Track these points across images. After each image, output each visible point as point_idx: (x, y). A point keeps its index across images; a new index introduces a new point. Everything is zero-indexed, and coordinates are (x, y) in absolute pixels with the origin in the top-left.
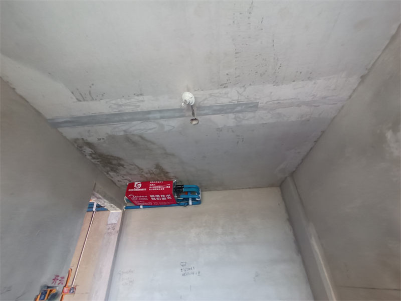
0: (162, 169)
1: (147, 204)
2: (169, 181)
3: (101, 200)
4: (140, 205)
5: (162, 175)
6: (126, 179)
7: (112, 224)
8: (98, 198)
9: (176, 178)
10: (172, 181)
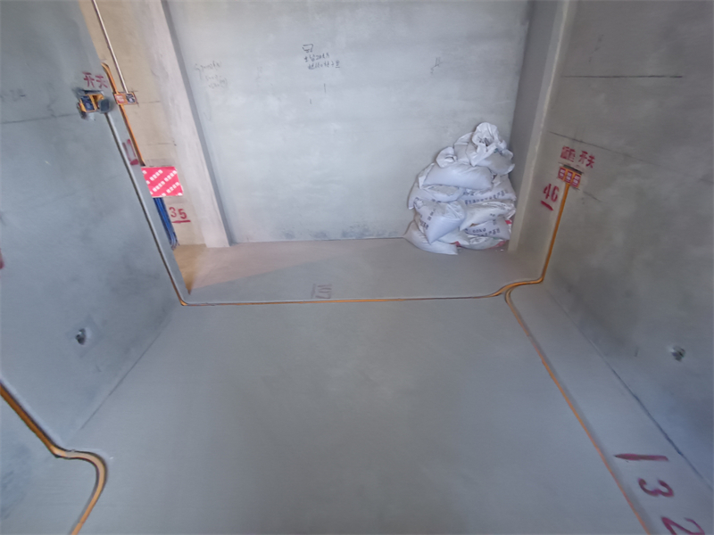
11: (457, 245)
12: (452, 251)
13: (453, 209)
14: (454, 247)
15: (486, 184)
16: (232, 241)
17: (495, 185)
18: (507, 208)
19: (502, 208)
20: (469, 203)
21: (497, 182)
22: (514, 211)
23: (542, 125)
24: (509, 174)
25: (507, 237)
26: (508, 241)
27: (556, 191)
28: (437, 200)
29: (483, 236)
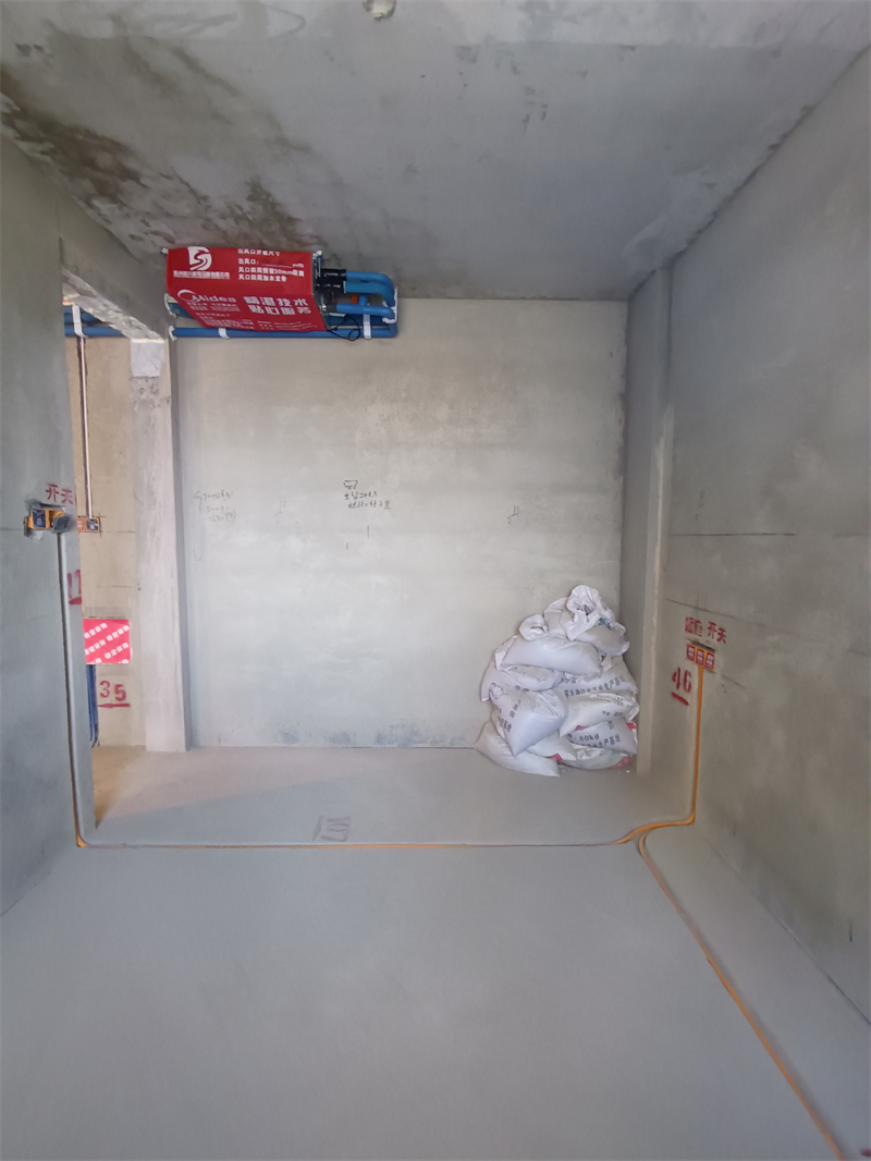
0: (274, 204)
1: (239, 325)
2: (299, 253)
3: (93, 301)
4: (216, 328)
5: (275, 227)
6: (156, 233)
7: (147, 378)
8: (83, 293)
9: (321, 242)
10: (309, 254)
11: (559, 761)
12: (549, 770)
13: (548, 702)
14: (552, 763)
15: (591, 667)
16: (191, 741)
17: (606, 669)
18: (626, 703)
19: (619, 702)
20: (571, 695)
21: (607, 665)
22: (637, 709)
23: (656, 591)
24: (624, 655)
25: (634, 751)
26: (635, 756)
27: (688, 677)
28: (522, 687)
29: (595, 746)
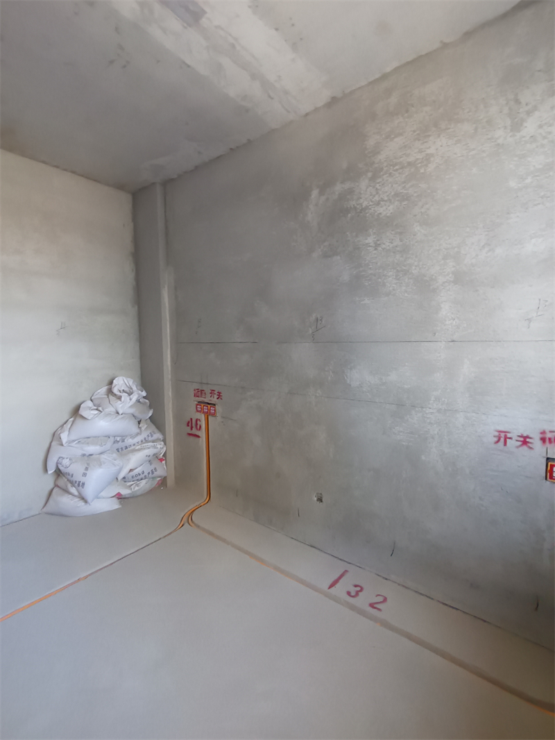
11: (119, 497)
12: (114, 505)
13: (109, 459)
14: (115, 500)
15: (135, 429)
17: (143, 429)
18: (159, 446)
19: (155, 447)
20: (121, 451)
21: (143, 426)
22: (165, 449)
23: (170, 376)
24: (150, 418)
25: (165, 474)
26: (165, 478)
27: (198, 422)
28: (87, 453)
29: (142, 479)
